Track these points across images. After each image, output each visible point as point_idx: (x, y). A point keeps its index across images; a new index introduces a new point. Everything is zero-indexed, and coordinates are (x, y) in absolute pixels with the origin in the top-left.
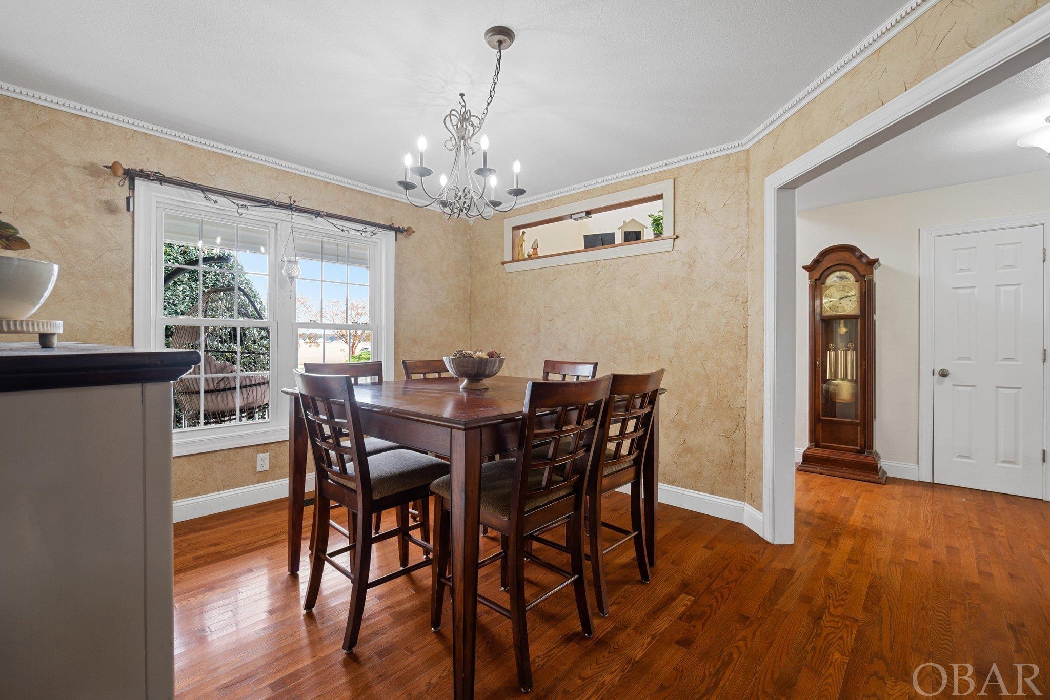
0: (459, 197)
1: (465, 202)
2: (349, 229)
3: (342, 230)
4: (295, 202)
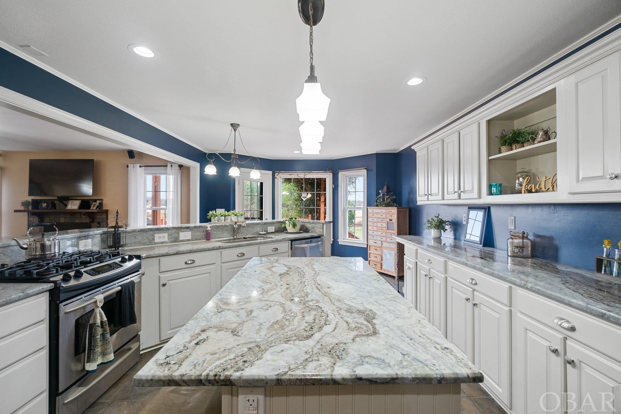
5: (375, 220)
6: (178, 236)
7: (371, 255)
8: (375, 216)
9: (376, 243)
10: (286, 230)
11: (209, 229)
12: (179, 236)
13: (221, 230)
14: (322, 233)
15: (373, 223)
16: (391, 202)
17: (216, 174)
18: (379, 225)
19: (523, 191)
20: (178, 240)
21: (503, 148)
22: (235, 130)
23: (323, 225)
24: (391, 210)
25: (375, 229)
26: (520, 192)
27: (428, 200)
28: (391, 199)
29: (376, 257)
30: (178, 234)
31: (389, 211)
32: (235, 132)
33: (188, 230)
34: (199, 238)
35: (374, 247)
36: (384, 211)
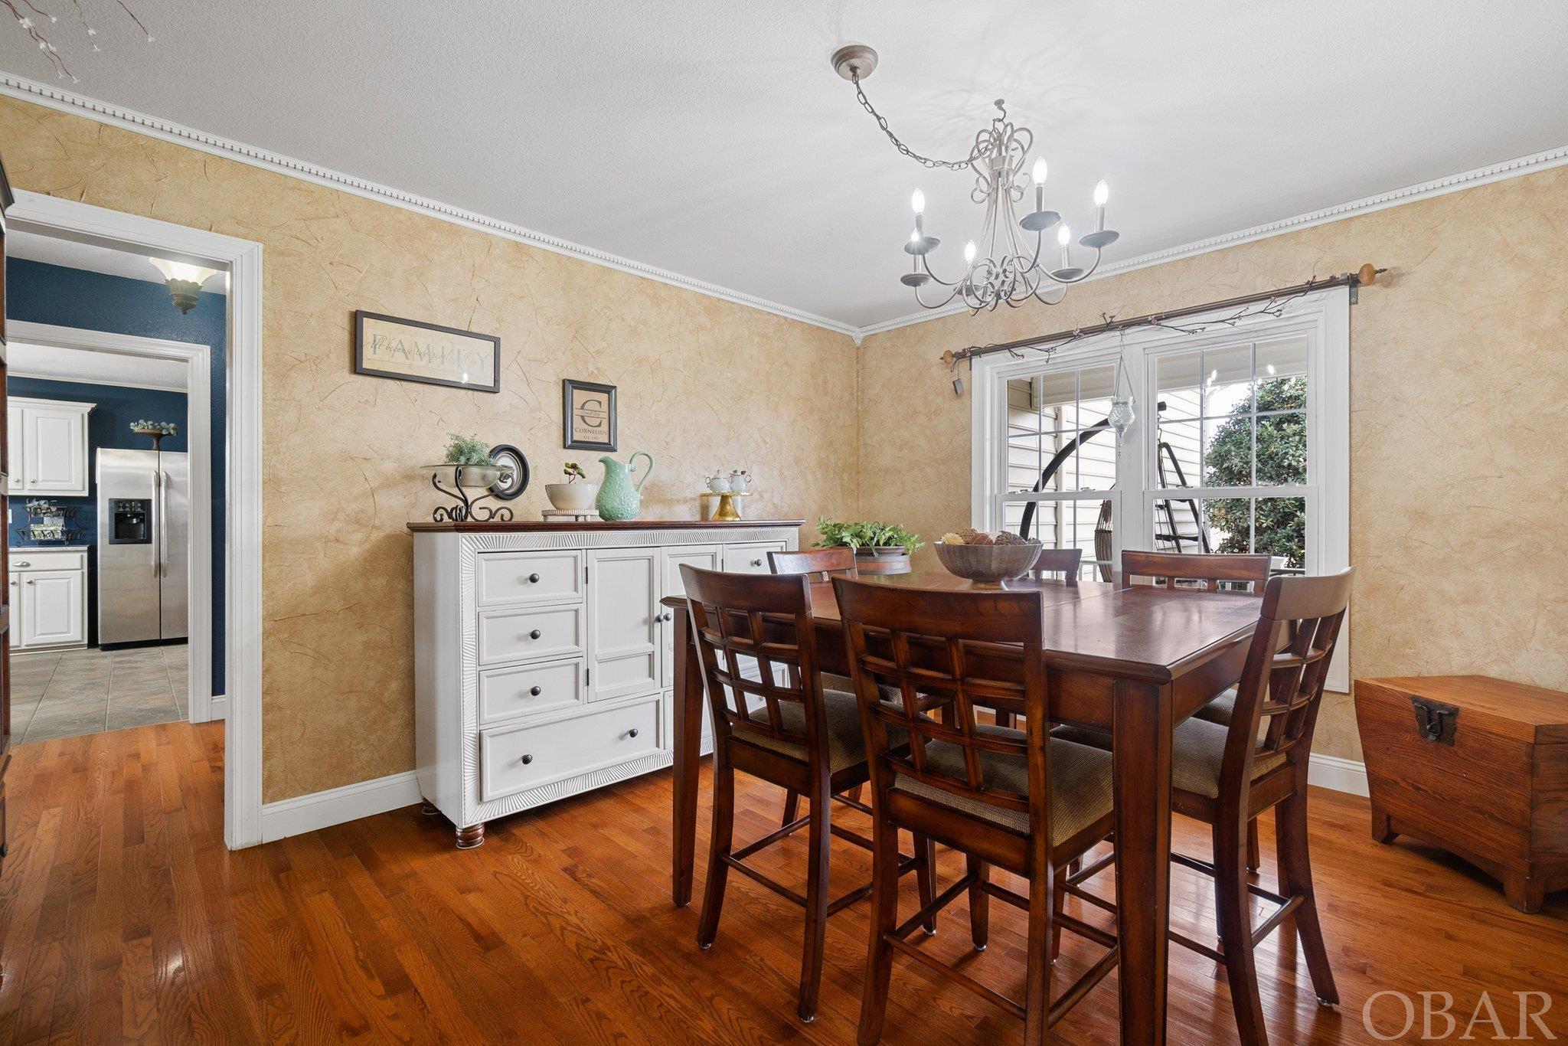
0: (994, 276)
1: (1003, 282)
2: (1203, 326)
3: (1193, 332)
4: (1112, 317)
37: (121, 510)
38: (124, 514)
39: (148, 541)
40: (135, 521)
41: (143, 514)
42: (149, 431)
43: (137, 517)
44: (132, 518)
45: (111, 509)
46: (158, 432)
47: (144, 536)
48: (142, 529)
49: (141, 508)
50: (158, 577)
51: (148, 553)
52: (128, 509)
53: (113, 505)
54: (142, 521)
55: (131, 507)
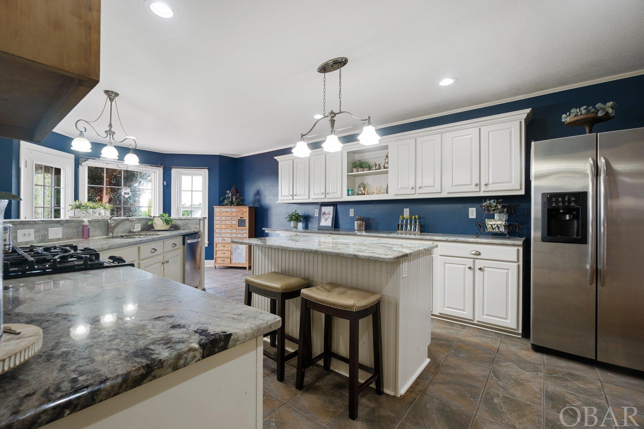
5: (224, 218)
6: (46, 233)
7: (218, 252)
8: (223, 214)
9: (224, 240)
10: (153, 228)
11: (86, 223)
12: (48, 234)
13: (93, 227)
14: (198, 229)
15: (221, 221)
16: (240, 202)
17: (90, 151)
18: (228, 222)
19: (366, 194)
20: (47, 240)
21: (355, 170)
22: (111, 100)
23: (200, 221)
24: (241, 209)
25: (223, 226)
26: (364, 194)
27: (293, 199)
28: (240, 199)
29: (224, 253)
30: (47, 230)
31: (240, 210)
32: (111, 102)
33: (59, 225)
34: (71, 236)
35: (221, 245)
36: (234, 210)
37: (554, 205)
38: (557, 209)
39: (583, 240)
40: (568, 217)
41: (577, 210)
42: (582, 117)
43: (570, 213)
44: (564, 214)
45: (543, 204)
46: (593, 115)
47: (578, 235)
48: (576, 226)
49: (575, 202)
50: (594, 285)
51: (585, 254)
52: (561, 204)
53: (546, 200)
54: (576, 217)
55: (563, 202)
